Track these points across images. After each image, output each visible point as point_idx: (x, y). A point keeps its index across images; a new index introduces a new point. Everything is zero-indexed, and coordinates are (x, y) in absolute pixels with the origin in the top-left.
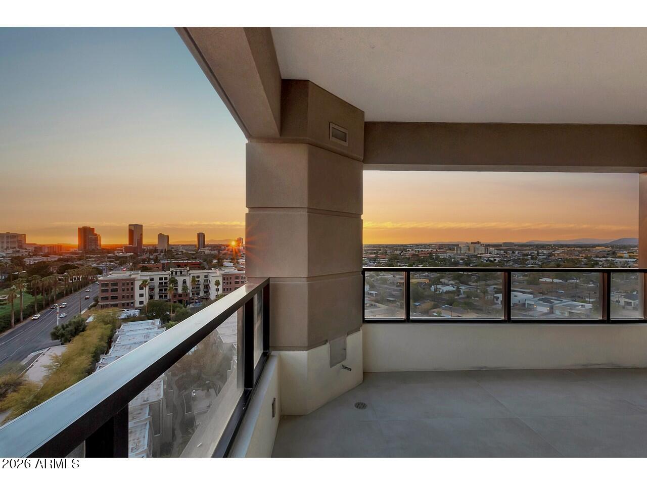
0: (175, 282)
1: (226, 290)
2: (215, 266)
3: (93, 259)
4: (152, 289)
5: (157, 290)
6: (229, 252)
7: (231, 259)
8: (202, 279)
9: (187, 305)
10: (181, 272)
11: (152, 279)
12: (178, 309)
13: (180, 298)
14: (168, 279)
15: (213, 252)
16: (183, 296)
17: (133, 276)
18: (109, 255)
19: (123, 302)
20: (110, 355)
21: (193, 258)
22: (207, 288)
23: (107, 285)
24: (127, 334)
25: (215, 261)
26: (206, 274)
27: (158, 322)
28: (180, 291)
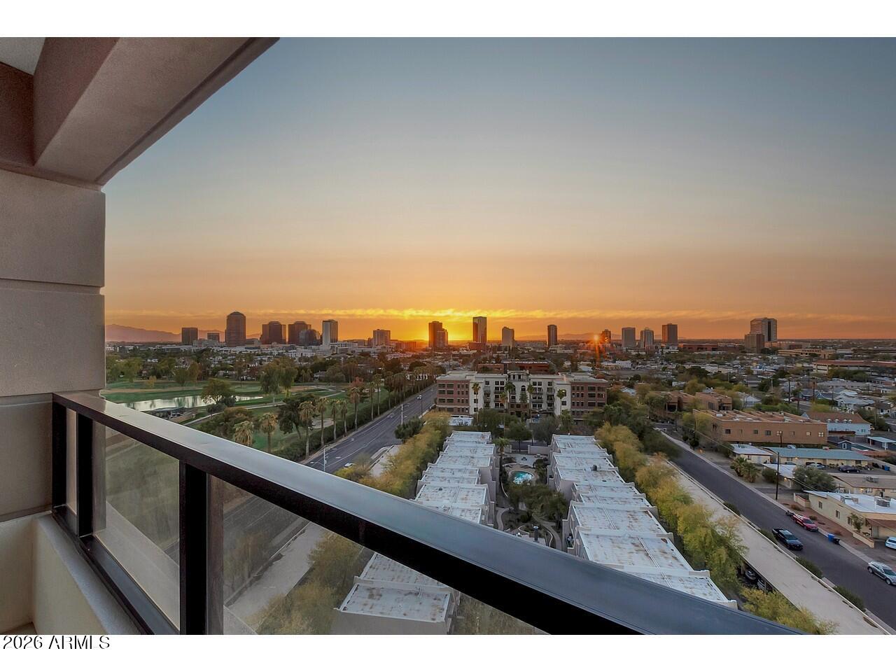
0: (511, 388)
1: (576, 404)
2: (565, 371)
3: (440, 357)
4: (487, 394)
5: (492, 397)
6: (589, 351)
7: (591, 361)
8: (544, 387)
9: (526, 420)
10: (520, 377)
11: (487, 383)
12: (512, 422)
13: (519, 410)
14: (505, 384)
15: (566, 351)
16: (521, 406)
17: (468, 378)
18: (454, 353)
19: (459, 407)
20: (437, 465)
21: (540, 359)
22: (551, 399)
23: (444, 386)
24: (456, 444)
25: (567, 364)
26: (550, 381)
27: (488, 435)
28: (518, 401)
